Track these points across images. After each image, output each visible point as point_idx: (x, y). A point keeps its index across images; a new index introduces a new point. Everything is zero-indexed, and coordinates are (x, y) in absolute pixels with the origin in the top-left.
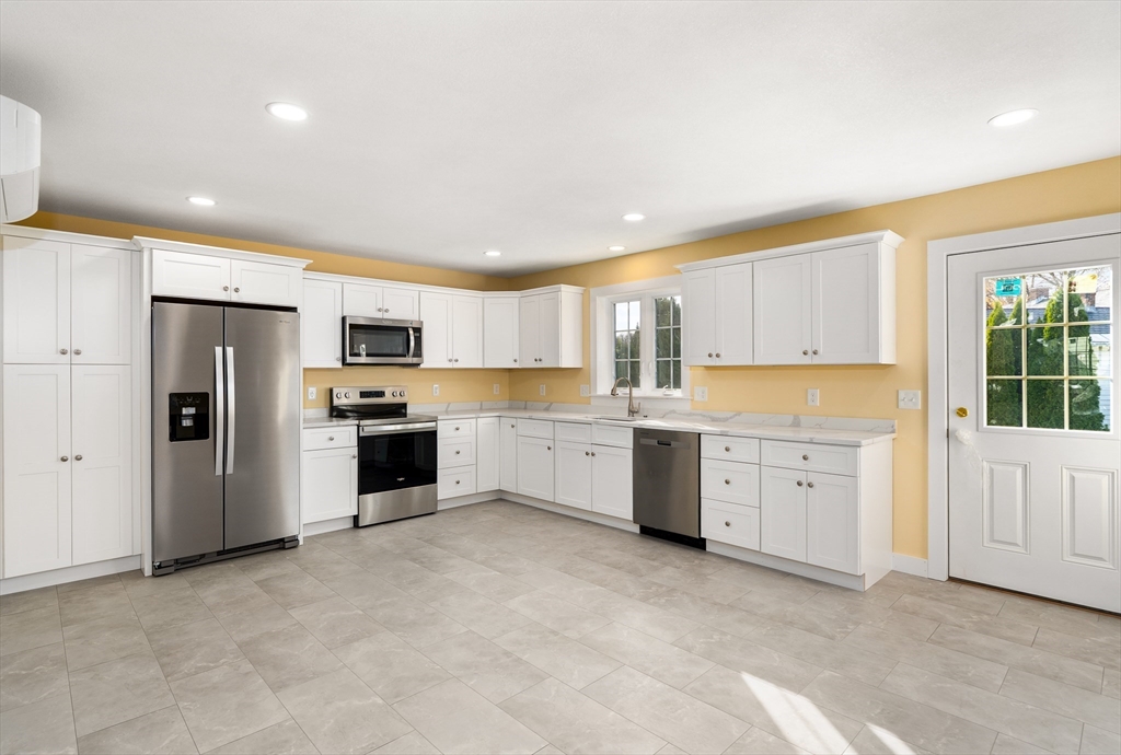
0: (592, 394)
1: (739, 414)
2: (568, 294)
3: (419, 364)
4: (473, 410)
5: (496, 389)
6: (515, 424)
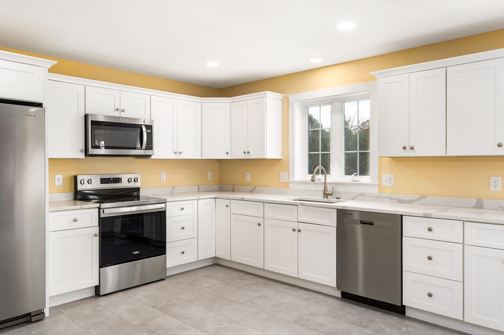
0: (291, 180)
1: (424, 197)
2: (271, 99)
3: (150, 156)
4: (191, 193)
5: (210, 175)
6: (228, 204)
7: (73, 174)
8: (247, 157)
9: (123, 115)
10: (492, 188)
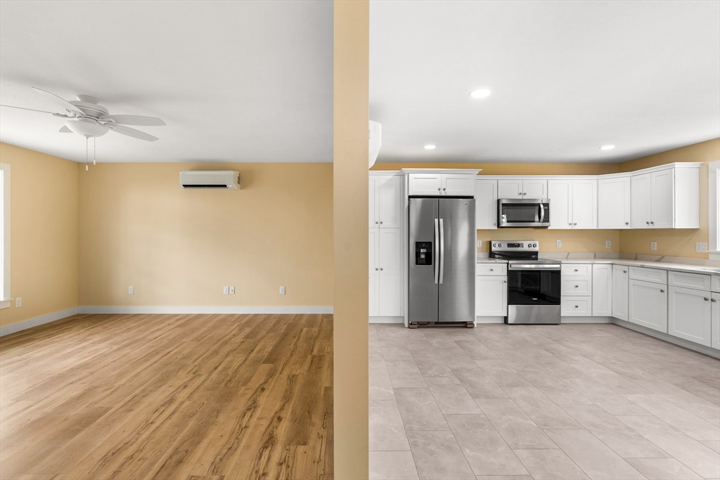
2: (682, 170)
3: (547, 227)
4: (588, 258)
5: (608, 244)
6: (626, 270)
7: (489, 240)
8: (651, 227)
9: (525, 197)
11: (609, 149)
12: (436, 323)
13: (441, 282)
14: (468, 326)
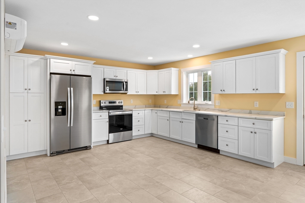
0: (182, 103)
1: (231, 109)
2: (174, 71)
3: (127, 93)
4: (143, 108)
5: (150, 101)
6: (157, 112)
7: (99, 100)
8: (164, 93)
9: (117, 78)
10: (255, 106)
11: (150, 59)
12: (69, 150)
13: (72, 125)
14: (88, 148)
